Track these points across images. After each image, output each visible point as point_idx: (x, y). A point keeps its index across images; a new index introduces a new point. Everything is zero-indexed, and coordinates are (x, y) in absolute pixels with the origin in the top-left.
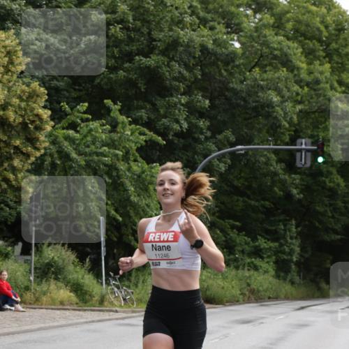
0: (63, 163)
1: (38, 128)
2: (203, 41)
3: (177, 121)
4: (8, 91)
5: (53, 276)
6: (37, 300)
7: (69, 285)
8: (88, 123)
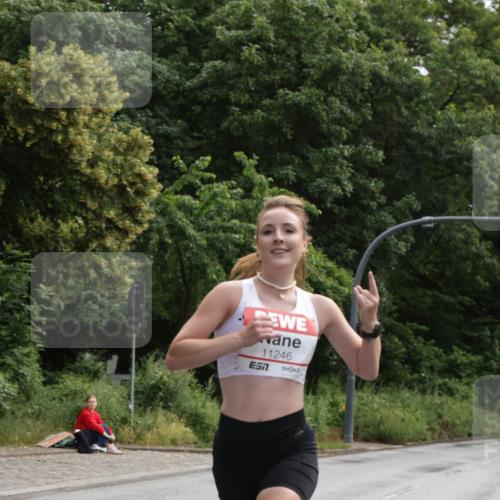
0: (176, 242)
1: (140, 193)
2: (374, 66)
3: (338, 182)
4: (99, 141)
5: (161, 403)
6: (139, 437)
7: (184, 415)
8: (211, 185)
